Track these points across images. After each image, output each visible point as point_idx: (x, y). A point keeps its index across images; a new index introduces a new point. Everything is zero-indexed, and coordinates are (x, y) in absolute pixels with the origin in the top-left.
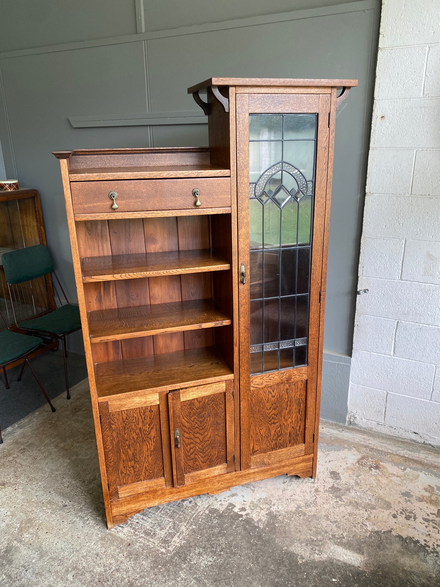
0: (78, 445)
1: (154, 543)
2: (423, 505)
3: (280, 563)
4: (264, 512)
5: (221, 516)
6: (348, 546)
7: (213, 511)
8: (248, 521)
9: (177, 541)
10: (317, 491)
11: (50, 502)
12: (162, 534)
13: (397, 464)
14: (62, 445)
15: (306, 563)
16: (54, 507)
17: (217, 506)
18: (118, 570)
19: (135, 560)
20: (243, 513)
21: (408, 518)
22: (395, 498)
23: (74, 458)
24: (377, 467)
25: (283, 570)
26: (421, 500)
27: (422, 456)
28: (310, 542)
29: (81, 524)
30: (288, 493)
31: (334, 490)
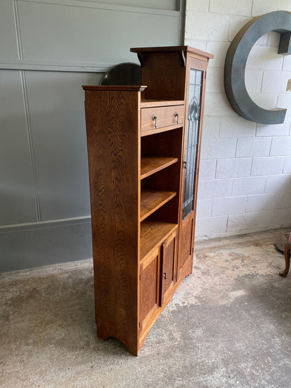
0: (44, 334)
1: (168, 344)
2: (235, 261)
3: (223, 311)
4: (193, 298)
5: (179, 312)
6: (234, 290)
7: (173, 312)
8: (192, 306)
9: (177, 335)
10: (199, 278)
11: (78, 373)
12: (165, 337)
13: (211, 252)
14: (31, 341)
15: (231, 305)
16: (85, 372)
17: (171, 309)
18: (170, 367)
19: (171, 357)
20: (185, 304)
21: (237, 268)
22: (225, 264)
23: (53, 342)
24: (206, 257)
25: (228, 314)
26: (233, 260)
27: (213, 244)
28: (222, 297)
29: (118, 367)
30: (191, 285)
31: (204, 273)
